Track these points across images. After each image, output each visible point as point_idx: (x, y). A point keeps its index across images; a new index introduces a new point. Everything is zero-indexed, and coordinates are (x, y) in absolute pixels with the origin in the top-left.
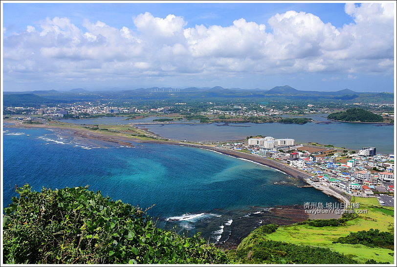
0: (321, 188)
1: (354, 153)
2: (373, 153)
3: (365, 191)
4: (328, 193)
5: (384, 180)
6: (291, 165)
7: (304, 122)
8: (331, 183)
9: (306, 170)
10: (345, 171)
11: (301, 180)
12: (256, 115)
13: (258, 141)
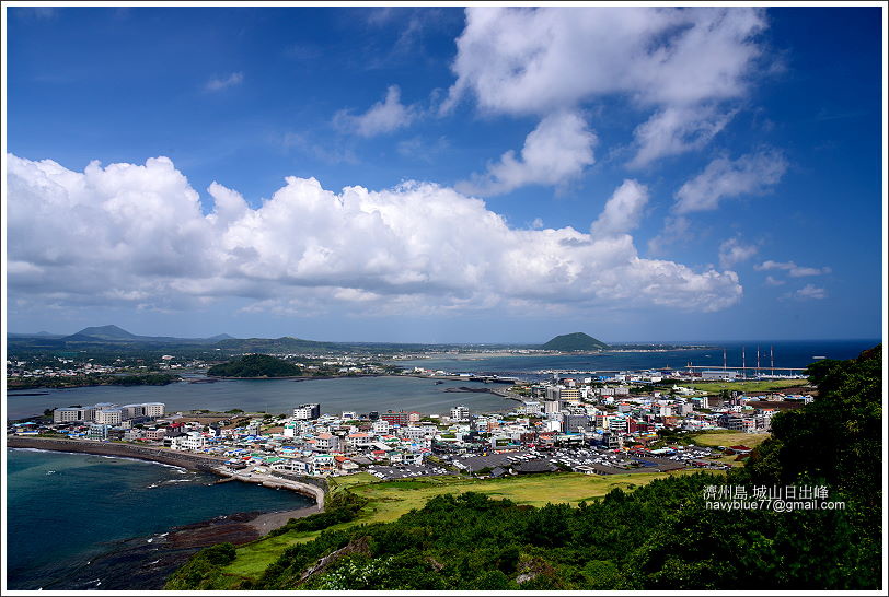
0: (255, 478)
1: (283, 417)
2: (316, 413)
3: (343, 466)
4: (274, 485)
5: (358, 448)
6: (173, 447)
8: (272, 467)
9: (210, 450)
10: (286, 443)
11: (207, 471)
12: (52, 374)
13: (80, 413)
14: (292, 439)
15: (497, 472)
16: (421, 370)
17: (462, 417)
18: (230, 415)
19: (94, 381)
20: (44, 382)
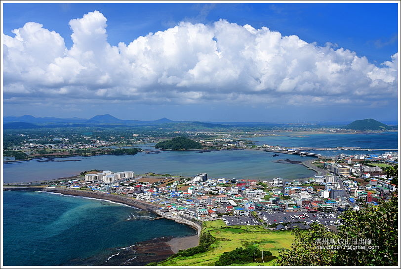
0: (173, 217)
1: (189, 180)
2: (205, 179)
3: (211, 215)
4: (180, 222)
5: (221, 203)
6: (137, 198)
7: (135, 152)
8: (180, 212)
9: (153, 201)
10: (188, 198)
11: (151, 212)
12: (82, 147)
13: (96, 176)
14: (191, 195)
15: (279, 227)
16: (267, 146)
17: (279, 184)
18: (164, 177)
19: (101, 152)
20: (78, 153)
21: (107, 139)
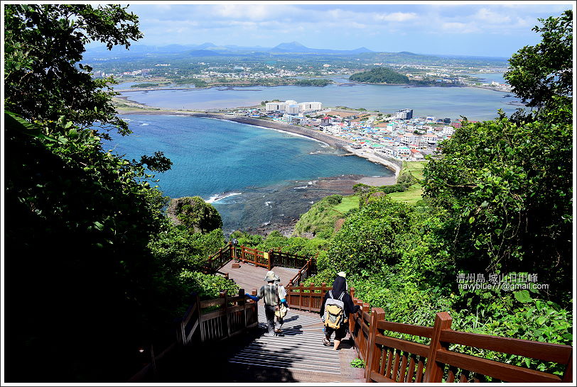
0: (365, 155)
1: (389, 116)
2: (409, 116)
3: (415, 155)
4: (374, 161)
5: (429, 143)
6: (324, 131)
7: (324, 84)
8: (375, 150)
9: (343, 135)
10: (386, 135)
11: (340, 148)
12: (264, 77)
13: (278, 106)
14: (391, 133)
18: (358, 112)
19: (285, 82)
20: (259, 83)
21: (293, 70)
